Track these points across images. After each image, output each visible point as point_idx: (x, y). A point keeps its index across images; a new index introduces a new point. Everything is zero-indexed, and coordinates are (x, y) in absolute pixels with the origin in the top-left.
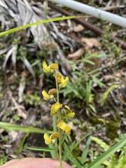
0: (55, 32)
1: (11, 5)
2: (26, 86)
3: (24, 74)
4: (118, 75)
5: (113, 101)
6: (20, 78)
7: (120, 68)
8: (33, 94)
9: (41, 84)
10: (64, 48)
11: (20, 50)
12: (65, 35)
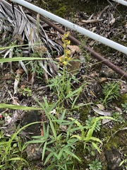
0: (46, 39)
1: (8, 11)
2: (20, 81)
3: (18, 72)
4: (92, 75)
5: (87, 94)
6: (16, 74)
7: (94, 70)
8: (26, 88)
9: (33, 80)
10: (53, 52)
11: (16, 51)
12: (54, 41)
